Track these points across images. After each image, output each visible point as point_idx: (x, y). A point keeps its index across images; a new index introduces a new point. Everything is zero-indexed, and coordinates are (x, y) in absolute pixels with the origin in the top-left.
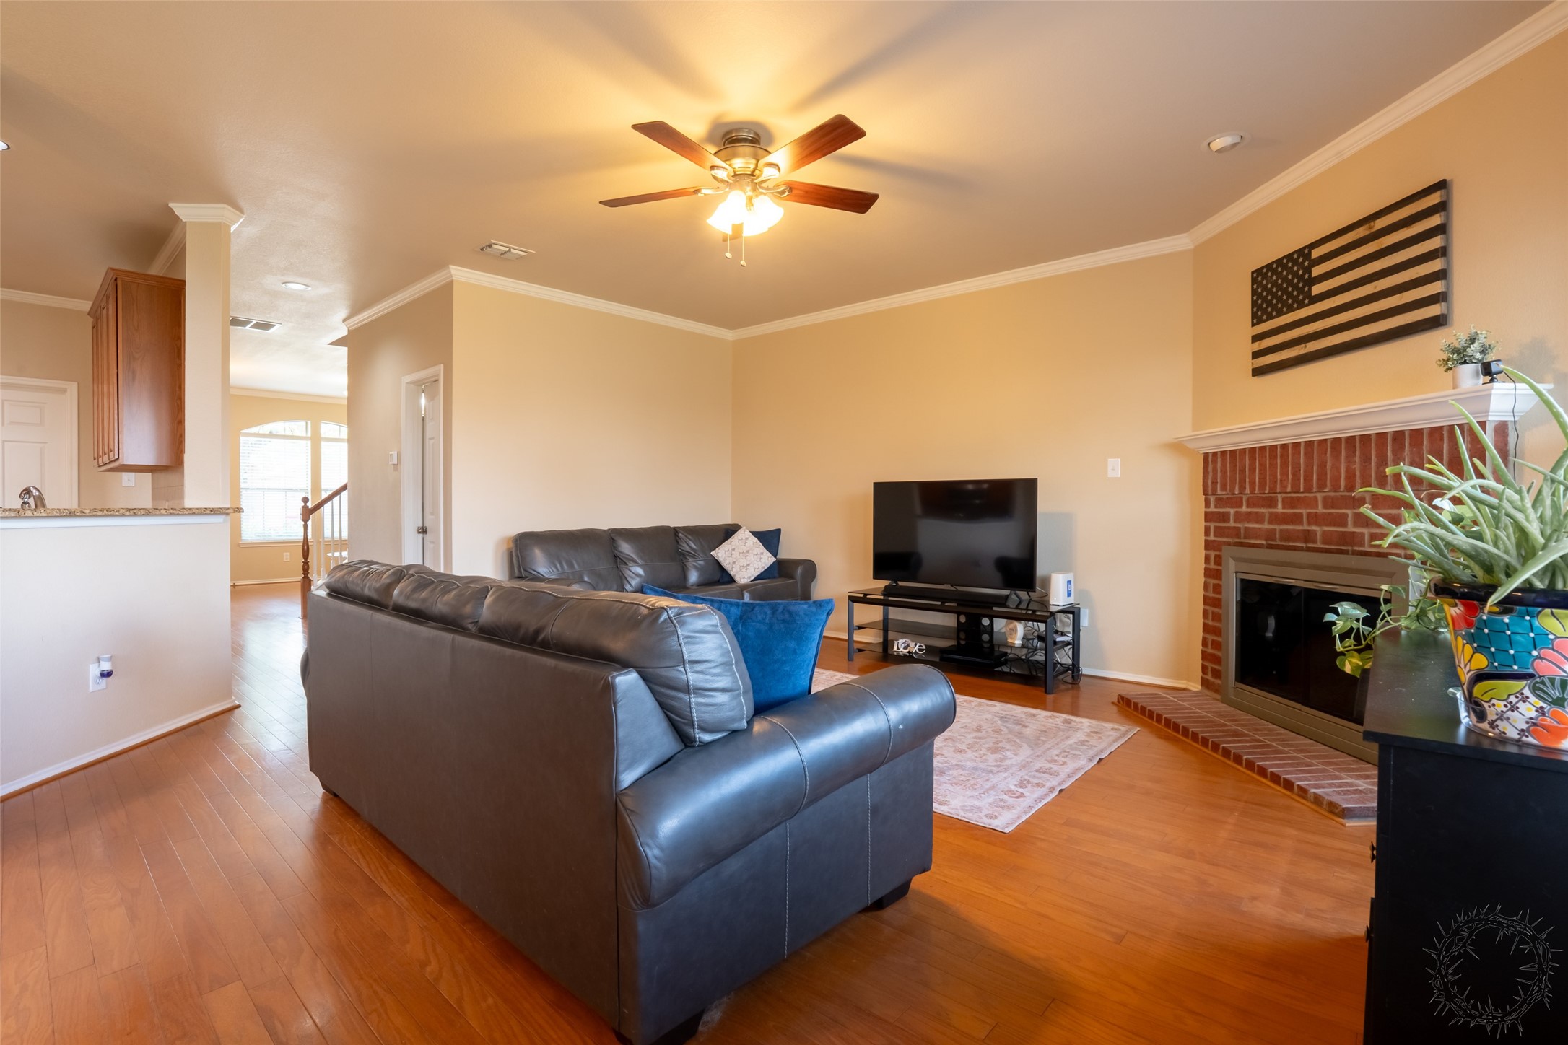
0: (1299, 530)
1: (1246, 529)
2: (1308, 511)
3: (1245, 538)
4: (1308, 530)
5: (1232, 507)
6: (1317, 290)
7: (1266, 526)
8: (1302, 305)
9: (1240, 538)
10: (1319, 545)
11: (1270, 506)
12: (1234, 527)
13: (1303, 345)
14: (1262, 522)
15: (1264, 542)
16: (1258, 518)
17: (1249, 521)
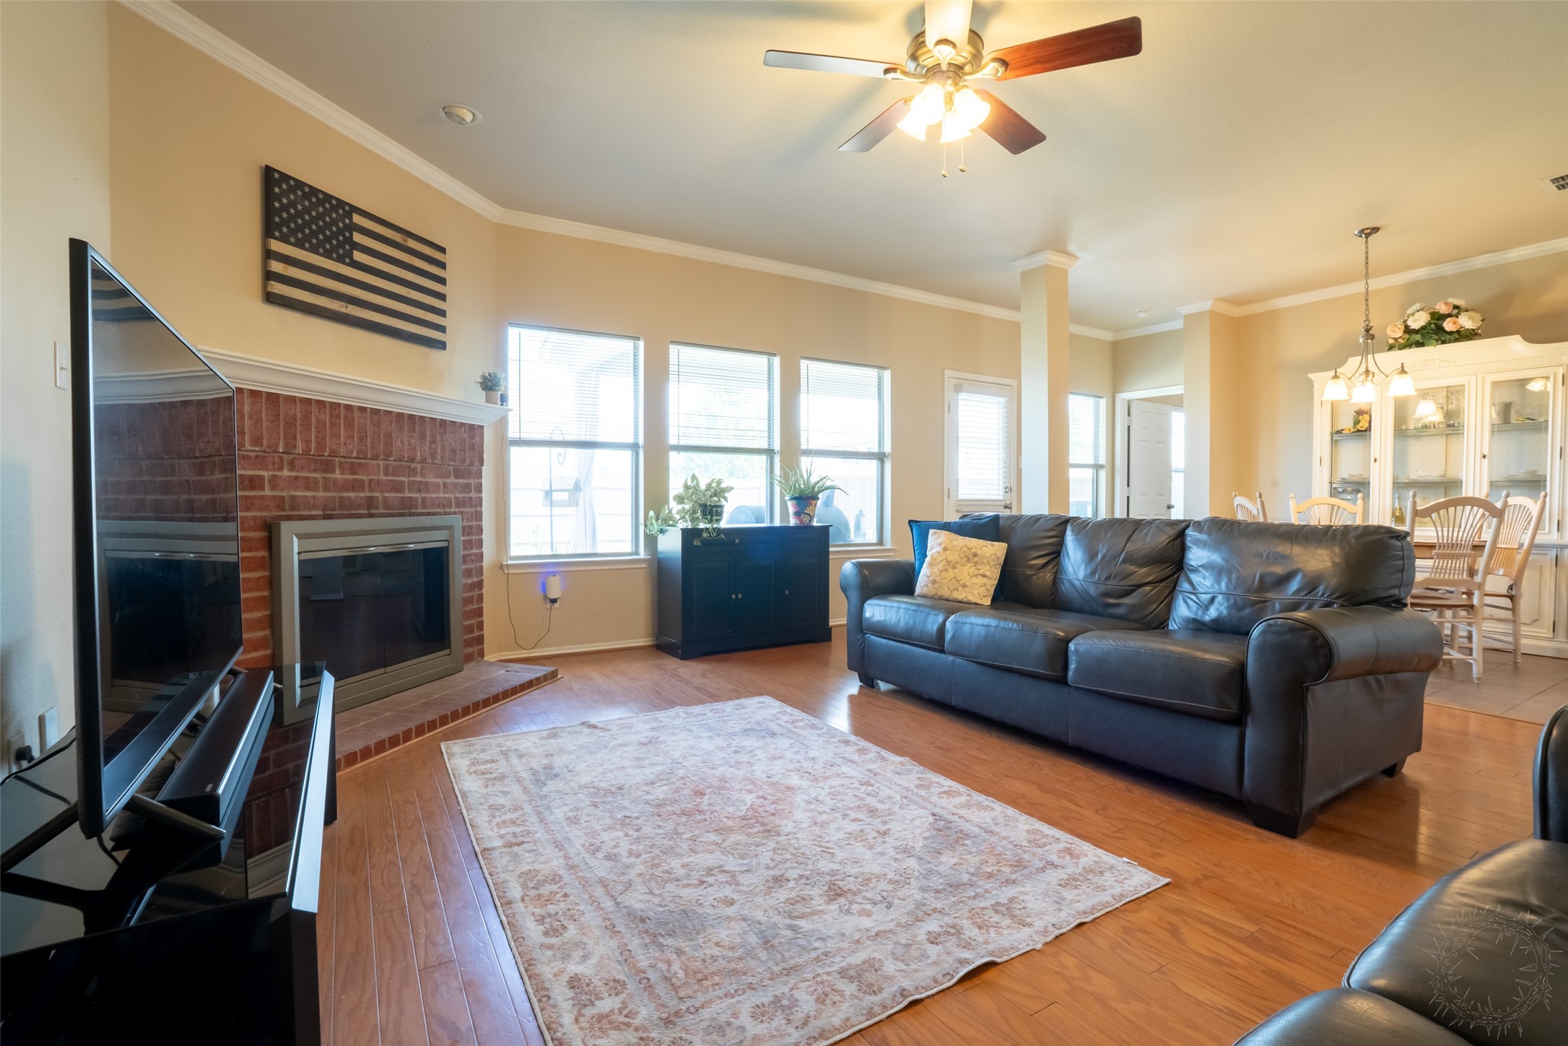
0: (362, 498)
1: (293, 498)
2: (370, 477)
3: (293, 509)
4: (371, 497)
5: (267, 470)
6: (358, 256)
7: (321, 494)
8: (340, 260)
9: (284, 510)
10: (381, 511)
11: (326, 471)
12: (274, 497)
13: (344, 304)
14: (315, 489)
15: (320, 513)
16: (309, 485)
17: (296, 489)
